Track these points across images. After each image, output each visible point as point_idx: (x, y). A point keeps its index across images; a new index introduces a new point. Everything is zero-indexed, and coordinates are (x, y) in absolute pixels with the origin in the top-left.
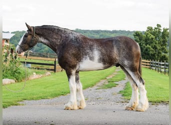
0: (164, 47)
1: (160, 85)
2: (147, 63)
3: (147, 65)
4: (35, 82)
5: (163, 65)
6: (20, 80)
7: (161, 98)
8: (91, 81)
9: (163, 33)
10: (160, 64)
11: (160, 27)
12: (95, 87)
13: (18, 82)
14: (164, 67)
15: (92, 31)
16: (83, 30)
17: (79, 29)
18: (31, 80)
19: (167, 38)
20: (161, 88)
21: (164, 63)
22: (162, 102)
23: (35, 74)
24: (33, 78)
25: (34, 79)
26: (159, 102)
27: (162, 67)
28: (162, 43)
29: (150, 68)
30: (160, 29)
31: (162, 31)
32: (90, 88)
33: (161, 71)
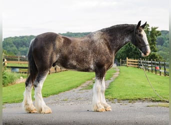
0: (153, 45)
1: (143, 83)
2: (135, 62)
3: (135, 65)
4: (21, 85)
5: (150, 64)
6: (6, 85)
7: (139, 95)
8: (77, 83)
9: (151, 32)
10: (147, 63)
11: (149, 26)
12: (80, 88)
13: (4, 86)
14: (150, 65)
15: (82, 33)
16: (75, 33)
17: (70, 32)
18: (17, 84)
19: (155, 37)
20: (143, 86)
21: (150, 62)
22: (140, 99)
23: (22, 78)
24: (19, 82)
25: (21, 83)
26: (137, 100)
27: (149, 65)
28: (151, 42)
29: (138, 67)
30: (148, 29)
31: (151, 30)
32: (74, 89)
33: (148, 70)
